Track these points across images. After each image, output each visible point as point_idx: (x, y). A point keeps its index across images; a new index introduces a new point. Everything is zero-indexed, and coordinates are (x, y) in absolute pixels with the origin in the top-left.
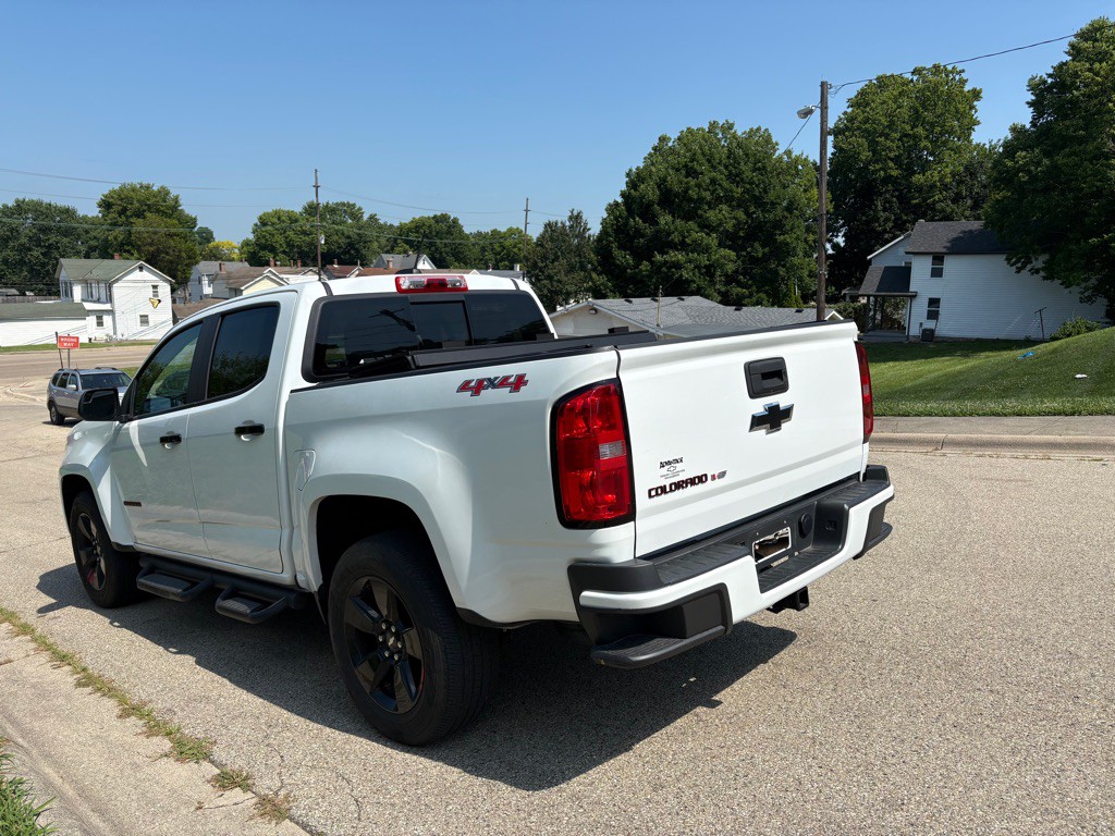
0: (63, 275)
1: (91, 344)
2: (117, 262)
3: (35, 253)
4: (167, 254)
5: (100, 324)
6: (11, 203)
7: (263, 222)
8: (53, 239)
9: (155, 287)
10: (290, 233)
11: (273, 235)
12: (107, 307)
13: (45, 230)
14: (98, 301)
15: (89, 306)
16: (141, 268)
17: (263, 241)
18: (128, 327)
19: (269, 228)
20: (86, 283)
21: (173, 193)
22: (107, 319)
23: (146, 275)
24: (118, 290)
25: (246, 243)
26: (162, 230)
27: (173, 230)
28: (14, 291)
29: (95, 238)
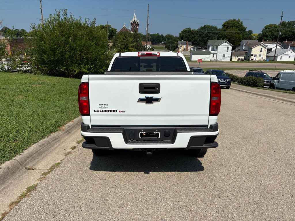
0: (208, 44)
1: (210, 61)
2: (221, 41)
3: (206, 38)
4: (233, 38)
5: (213, 56)
6: (203, 26)
7: (266, 28)
8: (211, 34)
9: (228, 47)
10: (273, 31)
11: (268, 32)
12: (216, 52)
13: (209, 33)
14: (214, 51)
15: (212, 52)
16: (226, 42)
17: (264, 34)
18: (219, 57)
19: (267, 30)
20: (213, 46)
21: (241, 21)
22: (215, 55)
23: (226, 44)
24: (219, 48)
25: (259, 35)
26: (233, 32)
27: (236, 32)
28: (201, 47)
29: (221, 34)
